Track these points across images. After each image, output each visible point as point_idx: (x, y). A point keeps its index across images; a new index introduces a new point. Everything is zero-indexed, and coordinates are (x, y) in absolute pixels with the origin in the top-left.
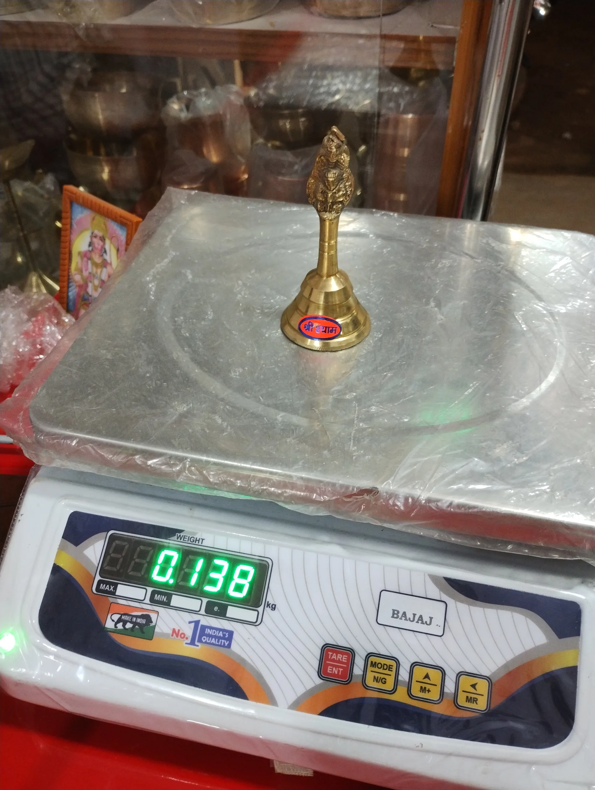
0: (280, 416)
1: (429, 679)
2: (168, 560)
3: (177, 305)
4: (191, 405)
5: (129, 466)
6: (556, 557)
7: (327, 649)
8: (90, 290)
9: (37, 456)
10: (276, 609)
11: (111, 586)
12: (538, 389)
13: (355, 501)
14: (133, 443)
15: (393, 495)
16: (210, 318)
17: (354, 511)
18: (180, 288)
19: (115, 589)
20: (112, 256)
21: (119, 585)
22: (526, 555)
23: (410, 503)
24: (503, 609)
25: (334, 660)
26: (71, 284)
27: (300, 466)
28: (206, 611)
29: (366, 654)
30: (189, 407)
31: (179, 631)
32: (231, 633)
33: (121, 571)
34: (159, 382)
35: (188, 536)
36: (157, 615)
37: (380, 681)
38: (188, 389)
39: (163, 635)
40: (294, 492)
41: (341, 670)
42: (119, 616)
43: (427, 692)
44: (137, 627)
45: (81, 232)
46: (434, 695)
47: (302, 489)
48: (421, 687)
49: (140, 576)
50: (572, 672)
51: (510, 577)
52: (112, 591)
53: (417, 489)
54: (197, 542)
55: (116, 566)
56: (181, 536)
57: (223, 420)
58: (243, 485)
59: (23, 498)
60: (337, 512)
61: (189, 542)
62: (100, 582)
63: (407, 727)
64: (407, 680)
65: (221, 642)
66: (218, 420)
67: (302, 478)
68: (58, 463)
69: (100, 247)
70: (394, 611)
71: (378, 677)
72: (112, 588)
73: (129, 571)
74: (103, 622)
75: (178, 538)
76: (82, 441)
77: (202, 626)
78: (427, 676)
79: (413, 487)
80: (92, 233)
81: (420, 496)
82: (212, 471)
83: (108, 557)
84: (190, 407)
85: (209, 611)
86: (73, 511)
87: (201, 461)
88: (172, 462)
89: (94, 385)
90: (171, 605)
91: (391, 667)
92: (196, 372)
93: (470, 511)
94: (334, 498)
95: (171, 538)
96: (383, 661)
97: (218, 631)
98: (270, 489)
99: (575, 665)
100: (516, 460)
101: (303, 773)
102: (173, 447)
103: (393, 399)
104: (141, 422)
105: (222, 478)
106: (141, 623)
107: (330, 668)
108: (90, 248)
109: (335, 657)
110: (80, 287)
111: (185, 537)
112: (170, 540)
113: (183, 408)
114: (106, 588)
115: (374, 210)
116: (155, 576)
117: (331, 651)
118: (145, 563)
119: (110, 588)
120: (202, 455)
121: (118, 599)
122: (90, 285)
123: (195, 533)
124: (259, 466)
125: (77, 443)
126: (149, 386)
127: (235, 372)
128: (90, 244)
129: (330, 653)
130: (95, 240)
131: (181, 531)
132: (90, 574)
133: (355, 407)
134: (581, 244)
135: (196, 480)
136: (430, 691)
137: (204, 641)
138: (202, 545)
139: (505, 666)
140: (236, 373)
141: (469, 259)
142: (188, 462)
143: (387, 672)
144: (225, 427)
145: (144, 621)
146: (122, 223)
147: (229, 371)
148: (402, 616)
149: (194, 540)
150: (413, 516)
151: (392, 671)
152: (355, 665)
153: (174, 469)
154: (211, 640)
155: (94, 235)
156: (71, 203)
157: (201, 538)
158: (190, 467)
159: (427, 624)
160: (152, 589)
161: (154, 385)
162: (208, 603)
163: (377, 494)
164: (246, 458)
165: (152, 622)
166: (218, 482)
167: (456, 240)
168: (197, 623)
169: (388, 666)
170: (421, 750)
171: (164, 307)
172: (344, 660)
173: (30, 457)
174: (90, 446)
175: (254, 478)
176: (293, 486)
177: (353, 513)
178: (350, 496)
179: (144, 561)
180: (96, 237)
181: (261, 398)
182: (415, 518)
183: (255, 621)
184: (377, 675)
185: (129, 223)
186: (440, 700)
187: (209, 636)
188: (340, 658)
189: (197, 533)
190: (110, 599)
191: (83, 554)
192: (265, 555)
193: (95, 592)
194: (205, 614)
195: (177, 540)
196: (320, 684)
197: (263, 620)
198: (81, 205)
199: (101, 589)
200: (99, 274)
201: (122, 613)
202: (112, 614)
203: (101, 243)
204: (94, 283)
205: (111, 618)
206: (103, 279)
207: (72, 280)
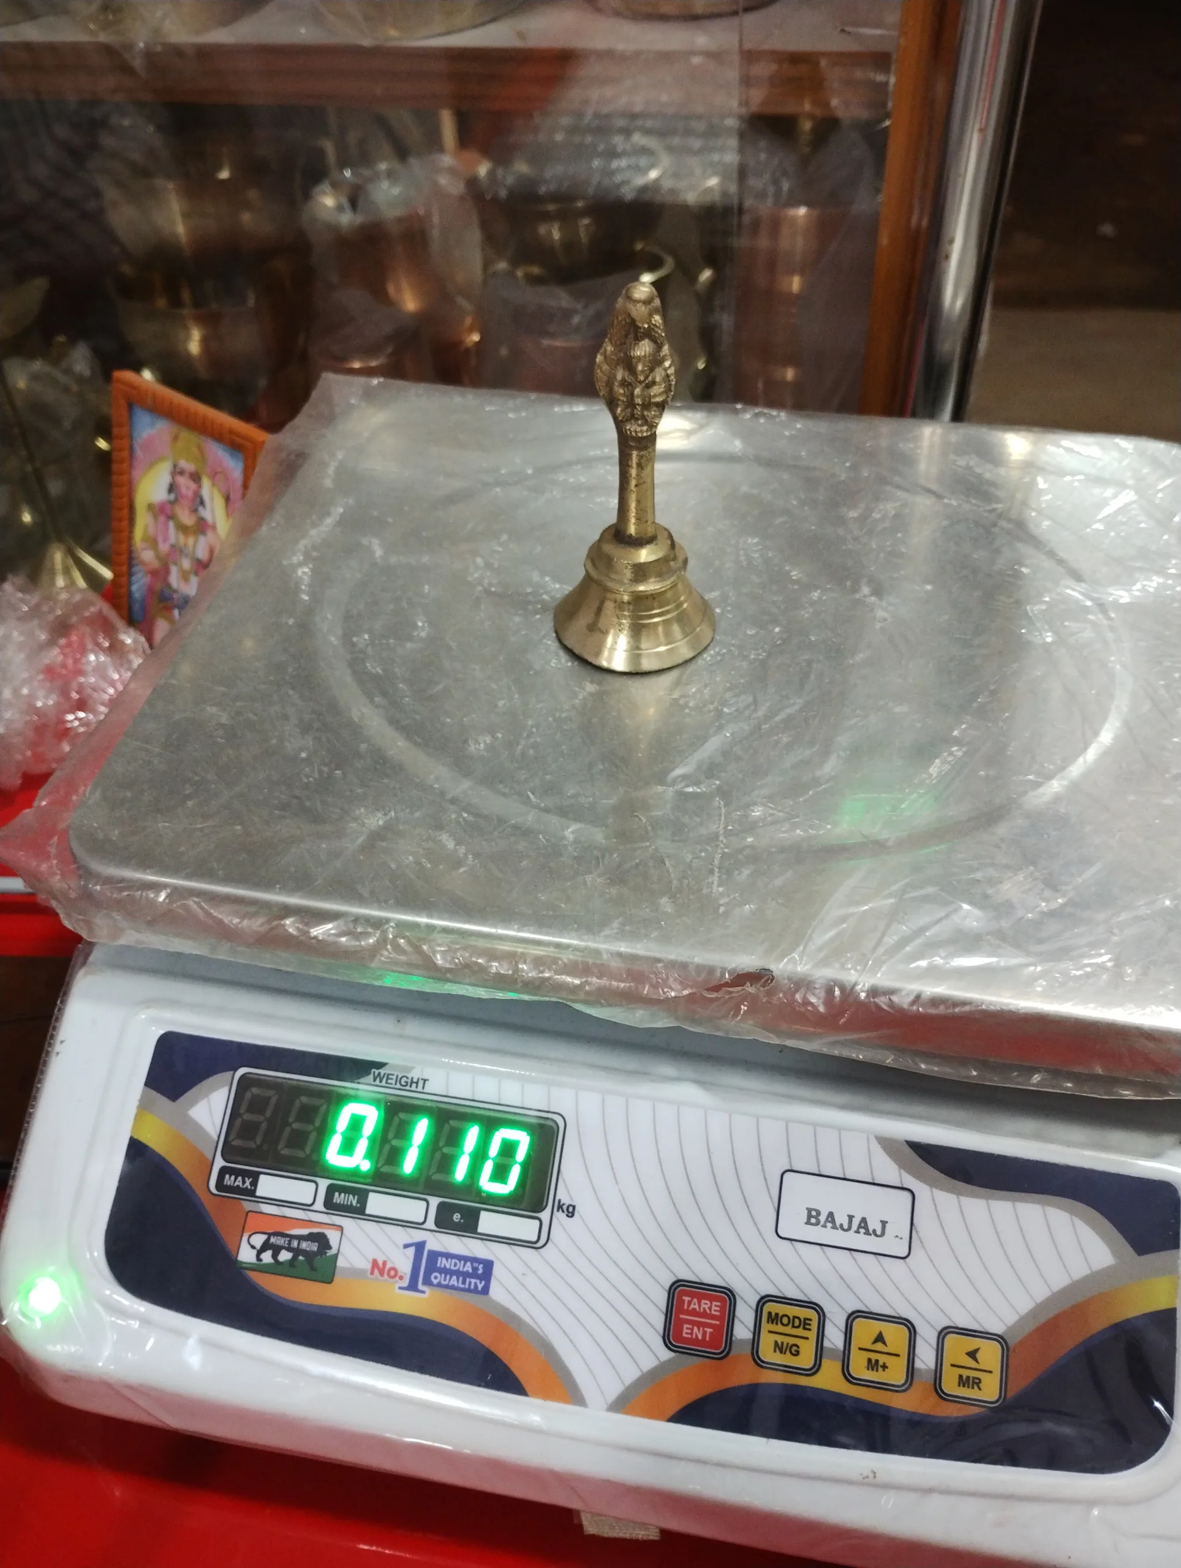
0: (569, 830)
1: (885, 1343)
2: (356, 1124)
3: (355, 612)
4: (393, 814)
5: (274, 940)
6: (1127, 1094)
7: (681, 1290)
8: (174, 579)
9: (89, 924)
10: (576, 1213)
11: (246, 1179)
12: (1081, 760)
13: (727, 997)
14: (279, 894)
15: (802, 983)
16: (423, 634)
17: (725, 1016)
18: (359, 576)
19: (255, 1183)
20: (215, 510)
21: (262, 1177)
22: (1069, 1093)
23: (838, 999)
24: (1026, 1201)
25: (694, 1313)
26: (134, 569)
27: (615, 931)
28: (437, 1224)
29: (758, 1298)
30: (388, 817)
31: (385, 1263)
32: (488, 1265)
33: (265, 1147)
34: (325, 769)
35: (396, 1073)
36: (339, 1233)
37: (788, 1350)
38: (386, 781)
39: (356, 1273)
40: (604, 982)
41: (709, 1330)
42: (264, 1237)
43: (880, 1369)
44: (301, 1258)
45: (151, 465)
46: (896, 1374)
47: (621, 975)
48: (869, 1360)
49: (303, 1156)
50: (1167, 1320)
51: (1037, 1137)
52: (249, 1187)
53: (850, 969)
54: (414, 1085)
55: (253, 1138)
56: (382, 1074)
57: (458, 843)
58: (502, 972)
59: (64, 1009)
60: (693, 1021)
61: (398, 1086)
62: (223, 1171)
63: (843, 1439)
64: (840, 1346)
65: (470, 1283)
66: (448, 843)
67: (620, 955)
68: (132, 937)
69: (190, 493)
70: (809, 1210)
71: (782, 1343)
72: (248, 1182)
73: (280, 1147)
75: (375, 1080)
76: (177, 893)
77: (431, 1253)
78: (880, 1338)
79: (843, 967)
80: (175, 466)
81: (855, 984)
82: (439, 945)
83: (238, 1121)
84: (391, 818)
85: (444, 1222)
86: (162, 1032)
87: (417, 925)
88: (359, 930)
89: (197, 778)
90: (368, 1211)
91: (807, 1322)
92: (397, 746)
93: (957, 1010)
94: (686, 992)
95: (362, 1080)
96: (792, 1311)
97: (462, 1262)
98: (559, 977)
99: (1172, 1307)
100: (1043, 904)
101: (641, 1534)
102: (361, 900)
103: (795, 789)
104: (293, 850)
105: (461, 959)
106: (308, 1249)
107: (687, 1328)
108: (172, 497)
109: (697, 1307)
110: (154, 573)
111: (390, 1076)
112: (359, 1083)
113: (377, 821)
114: (237, 1183)
115: (739, 406)
116: (333, 1155)
117: (688, 1294)
118: (312, 1131)
119: (244, 1182)
120: (418, 915)
121: (261, 1205)
122: (174, 570)
123: (411, 1069)
124: (534, 933)
125: (168, 896)
126: (308, 777)
127: (477, 742)
128: (172, 488)
129: (687, 1299)
130: (182, 481)
131: (380, 1065)
132: (201, 1156)
133: (720, 808)
134: (1156, 463)
135: (409, 964)
136: (887, 1367)
137: (435, 1282)
138: (425, 1091)
139: (1034, 1313)
140: (479, 745)
141: (933, 499)
142: (391, 929)
143: (800, 1332)
144: (461, 855)
145: (314, 1247)
146: (235, 444)
147: (466, 741)
148: (827, 1220)
149: (407, 1082)
150: (845, 1024)
151: (810, 1330)
152: (736, 1321)
153: (363, 943)
154: (450, 1280)
155: (178, 470)
156: (130, 406)
157: (421, 1077)
158: (395, 937)
159: (877, 1236)
160: (328, 1182)
161: (317, 776)
162: (441, 1207)
163: (771, 982)
164: (506, 916)
165: (330, 1248)
166: (453, 966)
167: (904, 461)
168: (420, 1246)
169: (802, 1319)
170: (872, 1483)
171: (329, 616)
172: (715, 1311)
173: (74, 928)
174: (194, 902)
175: (523, 957)
176: (603, 971)
177: (724, 1022)
178: (717, 988)
179: (310, 1127)
180: (182, 473)
181: (531, 796)
182: (848, 1027)
183: (535, 1239)
184: (780, 1339)
185: (247, 444)
186: (908, 1384)
187: (445, 1271)
188: (706, 1307)
189: (414, 1068)
190: (245, 1204)
191: (187, 1116)
192: (549, 1107)
193: (214, 1191)
194: (436, 1228)
195: (373, 1083)
196: (669, 1361)
197: (551, 1236)
198: (149, 410)
199: (227, 1185)
200: (191, 548)
201: (270, 1231)
202: (250, 1233)
203: (193, 486)
204: (181, 566)
205: (249, 1243)
206: (199, 556)
207: (137, 560)
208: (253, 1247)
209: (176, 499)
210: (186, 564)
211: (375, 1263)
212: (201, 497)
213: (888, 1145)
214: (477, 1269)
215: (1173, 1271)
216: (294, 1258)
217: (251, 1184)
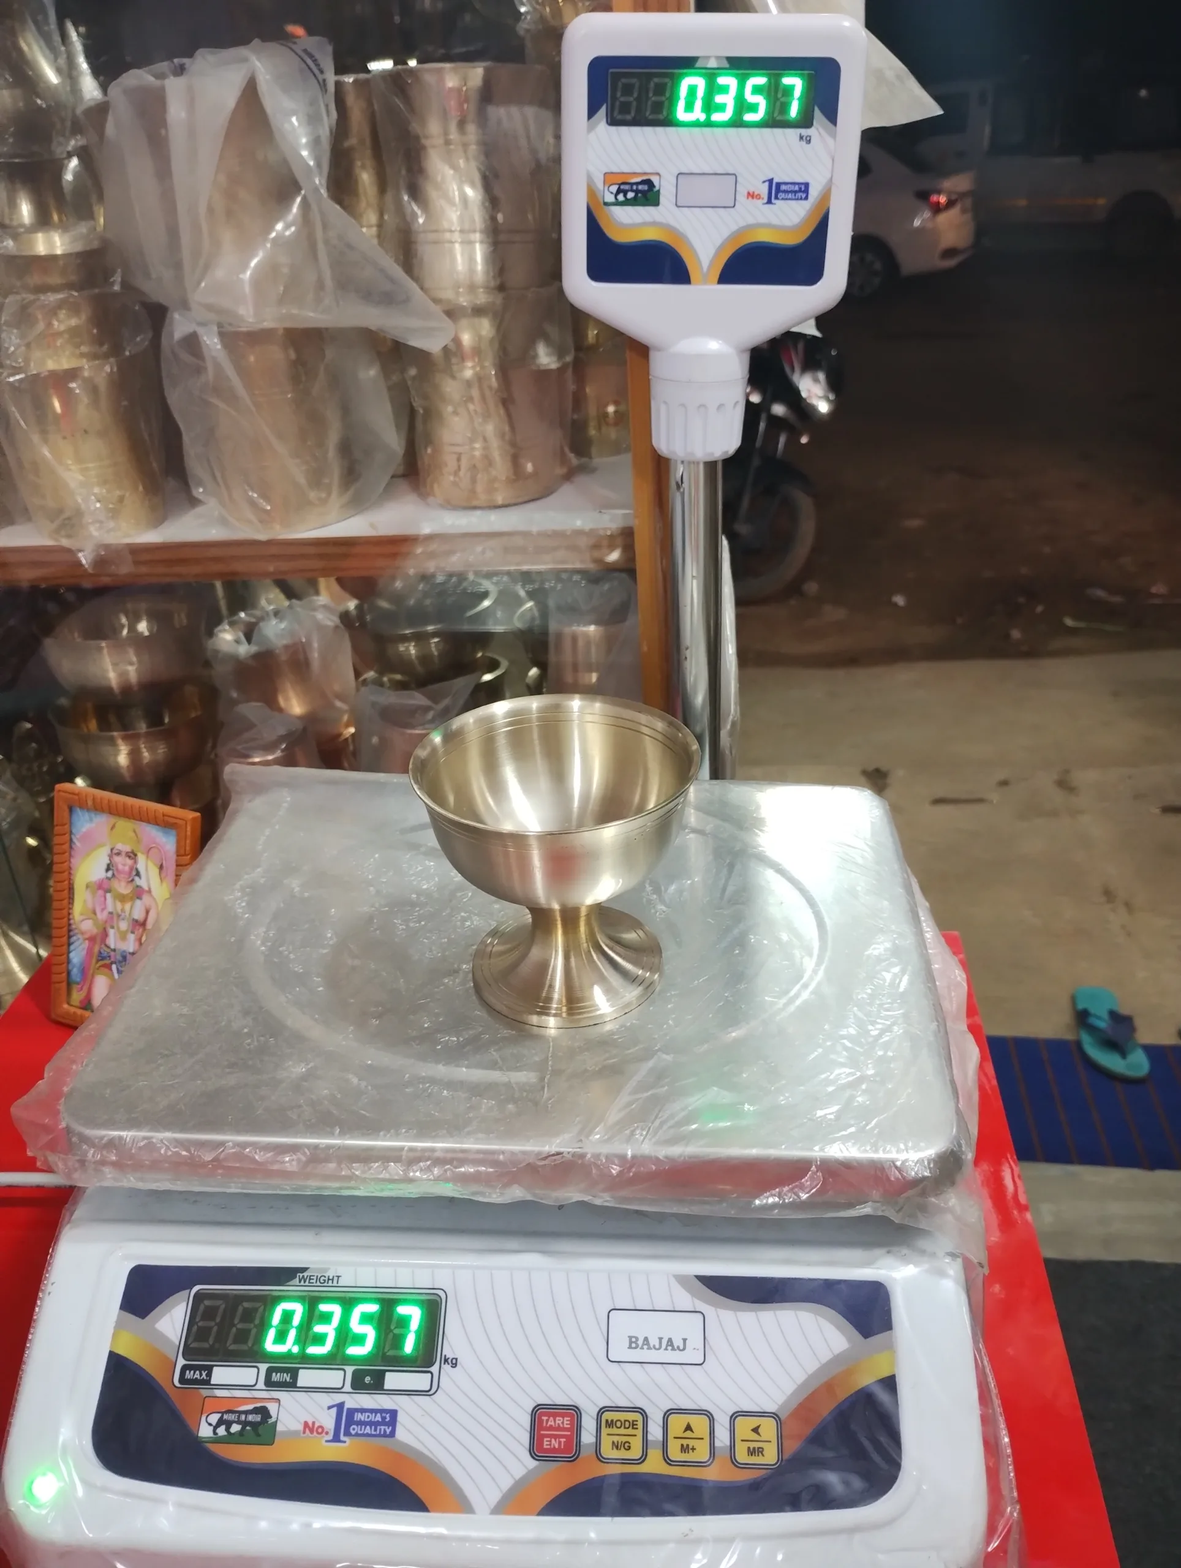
1: (692, 1431)
2: (287, 1317)
4: (312, 1064)
7: (541, 1412)
8: (112, 941)
10: (458, 1364)
11: (203, 1372)
15: (604, 1159)
18: (281, 904)
19: (209, 1375)
21: (215, 1369)
24: (783, 1309)
25: (551, 1428)
26: (73, 939)
29: (598, 1409)
30: (308, 1068)
31: (314, 1423)
32: (394, 1413)
33: (217, 1346)
34: (262, 1040)
35: (316, 1275)
36: (277, 1404)
37: (622, 1447)
39: (294, 1434)
41: (563, 1440)
42: (218, 1416)
43: (691, 1451)
44: (248, 1428)
45: (90, 852)
46: (702, 1453)
48: (682, 1446)
49: (247, 1348)
50: (890, 1383)
51: (787, 1261)
52: (205, 1378)
54: (330, 1281)
55: (207, 1340)
56: (305, 1276)
61: (318, 1284)
62: (184, 1368)
63: (668, 1506)
64: (661, 1438)
65: (380, 1429)
69: (127, 868)
70: (630, 1338)
71: (618, 1442)
72: (204, 1374)
73: (228, 1344)
74: (193, 1428)
75: (300, 1282)
77: (349, 1410)
78: (689, 1428)
80: (112, 850)
83: (195, 1328)
84: (310, 1068)
85: (358, 1384)
86: (133, 1266)
90: (298, 1385)
95: (288, 1284)
96: (623, 1416)
97: (374, 1414)
99: (891, 1374)
106: (253, 1420)
107: (547, 1441)
108: (110, 874)
109: (553, 1423)
110: (92, 939)
111: (312, 1277)
112: (287, 1286)
113: (301, 1069)
114: (195, 1376)
116: (270, 1345)
117: (546, 1414)
118: (253, 1328)
119: (201, 1375)
121: (215, 1390)
122: (111, 932)
123: (326, 1270)
126: (249, 1044)
128: (109, 868)
129: (545, 1418)
130: (118, 859)
131: (304, 1270)
132: (168, 1359)
136: (695, 1449)
138: (339, 1285)
139: (796, 1393)
143: (630, 1431)
146: (167, 824)
148: (643, 1344)
149: (325, 1280)
151: (637, 1428)
152: (582, 1430)
154: (365, 1429)
155: (115, 851)
156: (70, 808)
157: (335, 1275)
159: (680, 1350)
160: (267, 1365)
161: (256, 1044)
162: (355, 1372)
165: (271, 1417)
168: (340, 1406)
169: (631, 1421)
170: (691, 1539)
172: (567, 1424)
179: (251, 1326)
180: (118, 854)
183: (428, 1388)
184: (616, 1439)
185: (179, 822)
186: (711, 1460)
187: (360, 1423)
188: (560, 1422)
189: (329, 1269)
190: (202, 1391)
191: (154, 1329)
192: (433, 1285)
193: (177, 1384)
194: (351, 1391)
195: (299, 1285)
196: (535, 1468)
197: (440, 1384)
198: (88, 810)
199: (187, 1379)
200: (127, 913)
201: (223, 1411)
202: (206, 1415)
203: (129, 862)
204: (118, 928)
205: (207, 1422)
206: (136, 917)
207: (76, 931)
208: (210, 1424)
209: (113, 875)
210: (124, 926)
211: (306, 1424)
212: (137, 869)
213: (682, 1280)
214: (385, 1418)
215: (890, 1347)
216: (243, 1429)
217: (207, 1375)
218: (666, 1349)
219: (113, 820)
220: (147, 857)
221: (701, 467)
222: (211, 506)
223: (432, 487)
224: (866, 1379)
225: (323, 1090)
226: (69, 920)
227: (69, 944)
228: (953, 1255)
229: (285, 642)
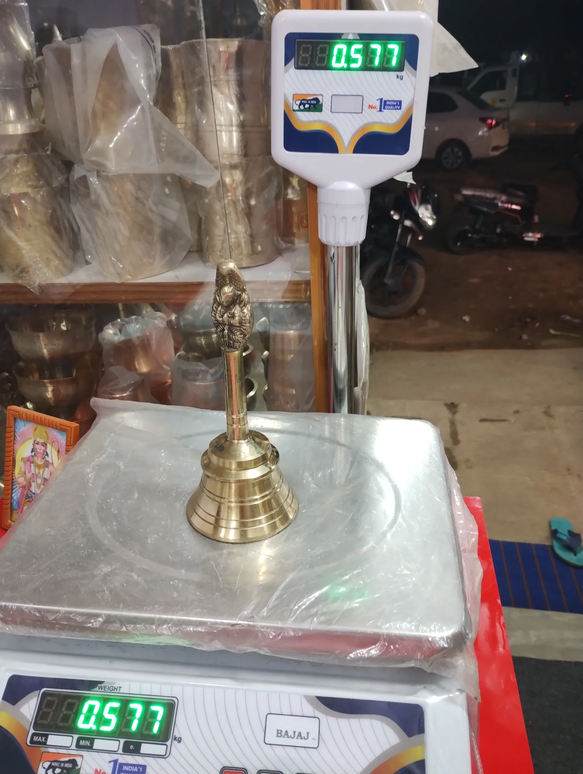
2: (91, 709)
7: (225, 771)
8: (33, 489)
10: (182, 741)
19: (47, 739)
21: (50, 736)
24: (363, 718)
26: (14, 486)
29: (257, 771)
31: (100, 770)
32: (144, 767)
33: (52, 723)
34: (90, 551)
35: (108, 686)
36: (82, 758)
42: (49, 763)
45: (25, 441)
49: (67, 725)
50: (421, 765)
51: (368, 690)
52: (44, 741)
54: (116, 690)
55: (47, 720)
56: (102, 687)
61: (109, 691)
62: (34, 735)
69: (42, 451)
70: (278, 730)
72: (43, 738)
73: (58, 723)
74: (34, 770)
75: (99, 689)
77: (120, 764)
83: (41, 712)
84: (113, 568)
85: (126, 750)
86: (12, 675)
90: (94, 748)
95: (93, 690)
97: (133, 767)
99: (423, 759)
106: (68, 767)
108: (33, 454)
110: (24, 487)
111: (106, 687)
113: (107, 569)
114: (39, 740)
116: (81, 724)
117: (228, 772)
118: (72, 714)
121: (48, 748)
122: (33, 484)
123: (114, 683)
127: (151, 538)
128: (33, 450)
130: (37, 446)
131: (102, 682)
132: (24, 729)
138: (120, 692)
139: (368, 767)
145: (70, 766)
146: (62, 429)
148: (285, 735)
149: (112, 689)
155: (36, 442)
156: (15, 420)
157: (118, 686)
159: (305, 739)
160: (78, 736)
162: (125, 743)
165: (77, 765)
179: (71, 712)
180: (38, 444)
183: (164, 754)
185: (68, 429)
187: (126, 772)
189: (116, 683)
190: (42, 749)
191: (20, 711)
192: (171, 695)
193: (28, 743)
194: (123, 753)
195: (98, 691)
197: (171, 752)
198: (24, 420)
199: (34, 741)
200: (41, 474)
201: (52, 760)
202: (43, 762)
203: (43, 448)
204: (36, 482)
205: (42, 766)
206: (45, 477)
207: (16, 483)
208: (44, 768)
209: (35, 454)
210: (39, 481)
211: (96, 771)
212: (46, 452)
213: (308, 698)
214: (140, 770)
215: (423, 743)
216: (62, 771)
217: (45, 739)
218: (297, 738)
219: (35, 426)
220: (52, 446)
221: (344, 250)
222: (95, 265)
223: (209, 257)
224: (409, 760)
225: (117, 582)
226: (13, 476)
227: (12, 489)
228: (461, 691)
229: (138, 335)
